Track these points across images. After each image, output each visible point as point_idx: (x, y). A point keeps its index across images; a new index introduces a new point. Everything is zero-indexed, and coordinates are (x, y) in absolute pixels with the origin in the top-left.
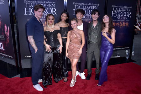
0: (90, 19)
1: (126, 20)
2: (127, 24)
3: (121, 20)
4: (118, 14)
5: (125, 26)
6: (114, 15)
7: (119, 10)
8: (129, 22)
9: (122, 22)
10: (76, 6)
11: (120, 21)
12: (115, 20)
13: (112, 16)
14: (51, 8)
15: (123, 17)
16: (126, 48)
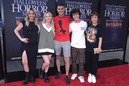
0: (82, 18)
1: (119, 20)
2: (121, 24)
3: (115, 20)
4: (111, 13)
5: (118, 26)
6: (107, 15)
7: (112, 9)
9: (116, 22)
10: (69, 5)
11: (113, 21)
12: (108, 21)
13: (105, 16)
14: (42, 6)
15: (116, 17)
16: (119, 49)
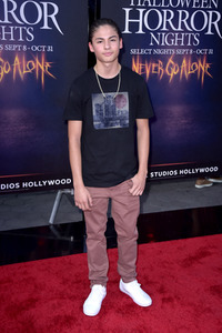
0: (16, 42)
1: (194, 48)
2: (203, 67)
3: (173, 47)
5: (193, 76)
6: (134, 26)
8: (209, 59)
9: (178, 59)
11: (165, 52)
12: (143, 52)
13: (127, 31)
15: (180, 36)
16: (202, 170)
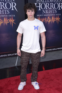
0: (4, 14)
1: (55, 14)
2: (58, 19)
3: (49, 14)
4: (43, 6)
5: (55, 22)
7: (45, 1)
8: (60, 17)
9: (51, 17)
11: (47, 15)
12: (41, 15)
15: (51, 11)
16: (59, 49)
